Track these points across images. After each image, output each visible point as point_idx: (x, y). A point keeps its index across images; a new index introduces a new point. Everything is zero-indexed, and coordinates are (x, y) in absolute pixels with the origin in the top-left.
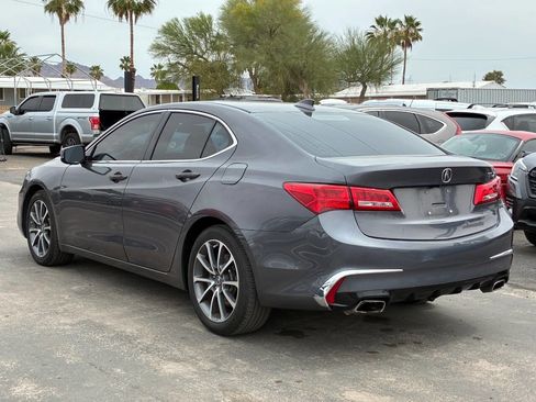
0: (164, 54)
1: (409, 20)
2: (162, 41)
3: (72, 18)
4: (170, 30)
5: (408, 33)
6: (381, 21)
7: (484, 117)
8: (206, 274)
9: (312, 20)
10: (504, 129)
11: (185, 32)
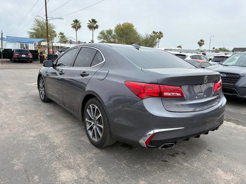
0: (100, 39)
1: (160, 33)
2: (100, 35)
3: (79, 29)
4: (102, 33)
5: (160, 35)
6: (154, 32)
7: (185, 56)
8: (90, 119)
9: (137, 31)
10: (190, 59)
11: (106, 34)
